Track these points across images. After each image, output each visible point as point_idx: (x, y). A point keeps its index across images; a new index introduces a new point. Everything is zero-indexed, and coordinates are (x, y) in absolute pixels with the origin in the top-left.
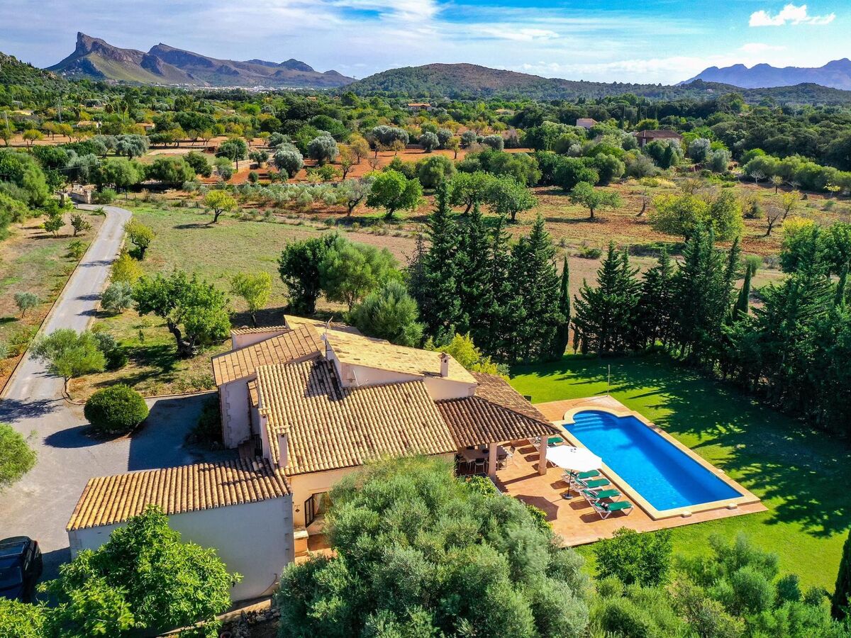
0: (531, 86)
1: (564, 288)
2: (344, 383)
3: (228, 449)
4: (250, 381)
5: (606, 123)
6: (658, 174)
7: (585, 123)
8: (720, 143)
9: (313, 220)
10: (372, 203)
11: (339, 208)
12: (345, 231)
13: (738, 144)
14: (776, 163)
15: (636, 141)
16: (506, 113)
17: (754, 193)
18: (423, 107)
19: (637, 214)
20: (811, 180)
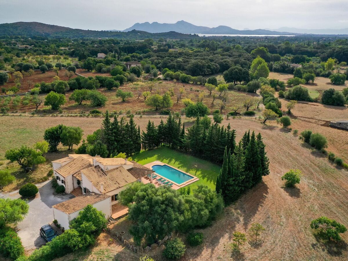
0: (67, 32)
1: (139, 134)
2: (105, 170)
3: (68, 194)
4: (73, 175)
5: (109, 55)
6: (138, 80)
7: (101, 55)
8: (154, 66)
9: (24, 112)
10: (46, 104)
11: (30, 106)
12: (40, 116)
13: (159, 65)
14: (173, 74)
15: (126, 66)
16: (65, 50)
17: (169, 85)
18: (26, 47)
19: (137, 98)
20: (185, 79)
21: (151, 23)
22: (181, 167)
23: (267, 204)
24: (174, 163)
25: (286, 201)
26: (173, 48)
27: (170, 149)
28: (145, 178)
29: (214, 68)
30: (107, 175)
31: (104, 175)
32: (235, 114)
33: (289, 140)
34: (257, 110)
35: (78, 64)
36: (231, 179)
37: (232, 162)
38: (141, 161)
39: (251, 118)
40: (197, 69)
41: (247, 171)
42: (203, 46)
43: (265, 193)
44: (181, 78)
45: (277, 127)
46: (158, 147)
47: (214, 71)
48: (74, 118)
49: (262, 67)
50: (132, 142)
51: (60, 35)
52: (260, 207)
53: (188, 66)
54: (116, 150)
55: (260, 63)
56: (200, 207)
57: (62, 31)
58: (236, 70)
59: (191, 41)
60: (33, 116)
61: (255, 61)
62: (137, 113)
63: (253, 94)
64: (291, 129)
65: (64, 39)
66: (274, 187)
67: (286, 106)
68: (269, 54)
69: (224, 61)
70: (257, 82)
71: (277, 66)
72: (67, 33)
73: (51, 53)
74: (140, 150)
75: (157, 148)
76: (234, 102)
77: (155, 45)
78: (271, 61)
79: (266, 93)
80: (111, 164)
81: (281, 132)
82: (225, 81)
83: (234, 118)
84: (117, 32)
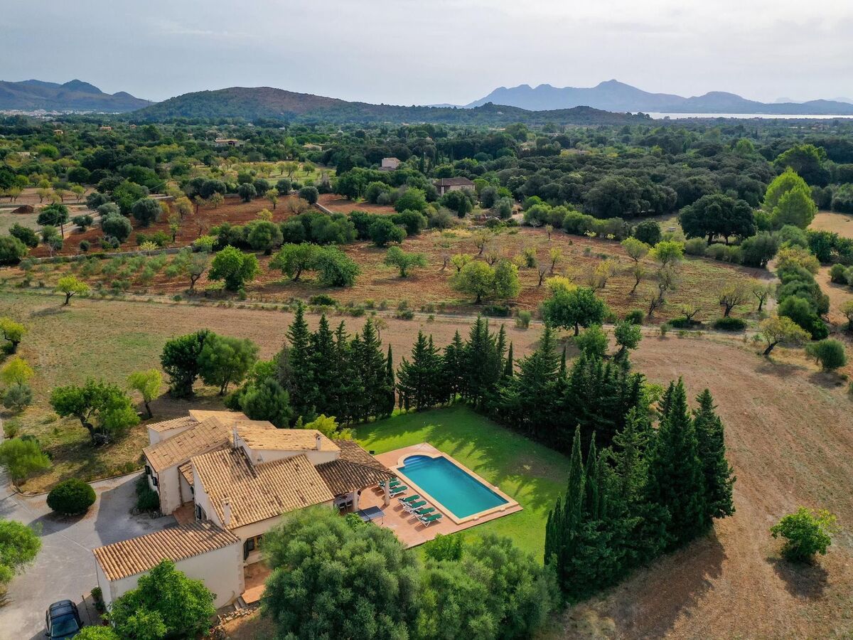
0: (334, 109)
1: (389, 366)
2: (254, 462)
3: (165, 516)
4: (180, 466)
5: (408, 163)
6: (456, 224)
7: (390, 163)
8: (506, 190)
9: (160, 294)
10: (214, 276)
11: (180, 279)
12: (193, 305)
13: (520, 189)
14: (549, 211)
15: (436, 189)
16: (314, 149)
17: (532, 240)
18: (230, 143)
19: (440, 269)
20: (576, 226)
21: (533, 87)
22: (485, 466)
23: (706, 608)
24: (469, 455)
25: (773, 607)
26: (574, 146)
27: (476, 412)
28: (373, 490)
29: (662, 198)
30: (255, 477)
31: (248, 475)
32: (686, 324)
33: (831, 411)
34: (755, 315)
35: (328, 183)
36: (592, 524)
37: (602, 473)
38: (384, 439)
39: (731, 337)
40: (613, 199)
41: (654, 502)
42: (651, 142)
43: (710, 574)
44: (568, 221)
45: (805, 369)
46: (445, 404)
47: (661, 207)
48: (267, 313)
49: (792, 197)
50: (363, 388)
51: (318, 117)
52: (683, 617)
53: (592, 192)
54: (315, 407)
55: (788, 186)
56: (470, 605)
57: (322, 108)
58: (715, 204)
59: (626, 130)
60: (175, 304)
61: (777, 182)
62: (423, 308)
63: (755, 270)
64: (844, 378)
65: (323, 124)
66: (744, 555)
67: (843, 309)
68: (828, 165)
69: (691, 181)
70: (769, 237)
71: (843, 196)
72: (333, 113)
73: (280, 157)
74: (391, 410)
75: (442, 408)
76: (697, 290)
77: (531, 140)
78: (833, 183)
79: (791, 269)
80: (273, 447)
81: (811, 385)
82: (685, 232)
83: (681, 336)
84: (449, 108)
